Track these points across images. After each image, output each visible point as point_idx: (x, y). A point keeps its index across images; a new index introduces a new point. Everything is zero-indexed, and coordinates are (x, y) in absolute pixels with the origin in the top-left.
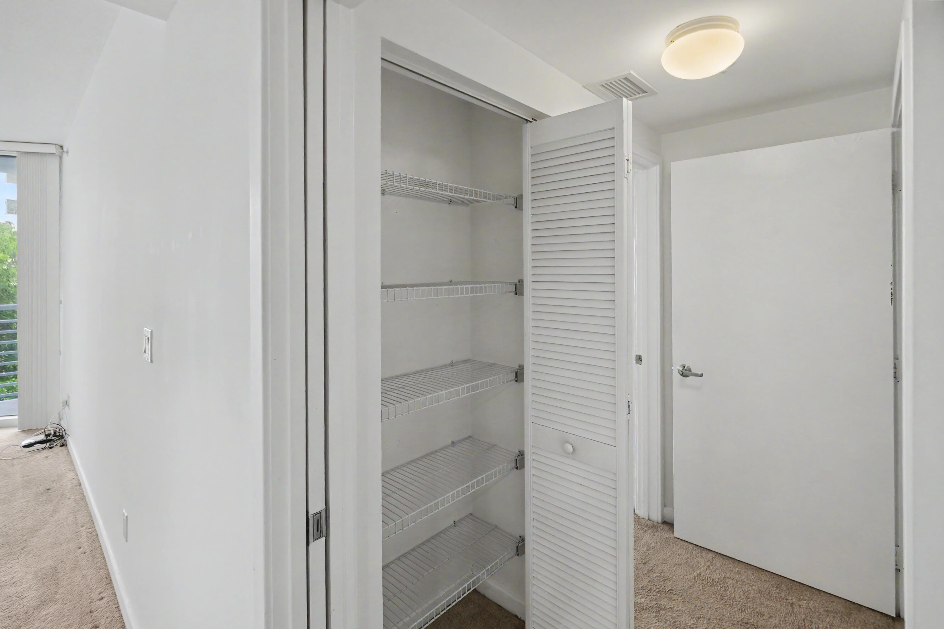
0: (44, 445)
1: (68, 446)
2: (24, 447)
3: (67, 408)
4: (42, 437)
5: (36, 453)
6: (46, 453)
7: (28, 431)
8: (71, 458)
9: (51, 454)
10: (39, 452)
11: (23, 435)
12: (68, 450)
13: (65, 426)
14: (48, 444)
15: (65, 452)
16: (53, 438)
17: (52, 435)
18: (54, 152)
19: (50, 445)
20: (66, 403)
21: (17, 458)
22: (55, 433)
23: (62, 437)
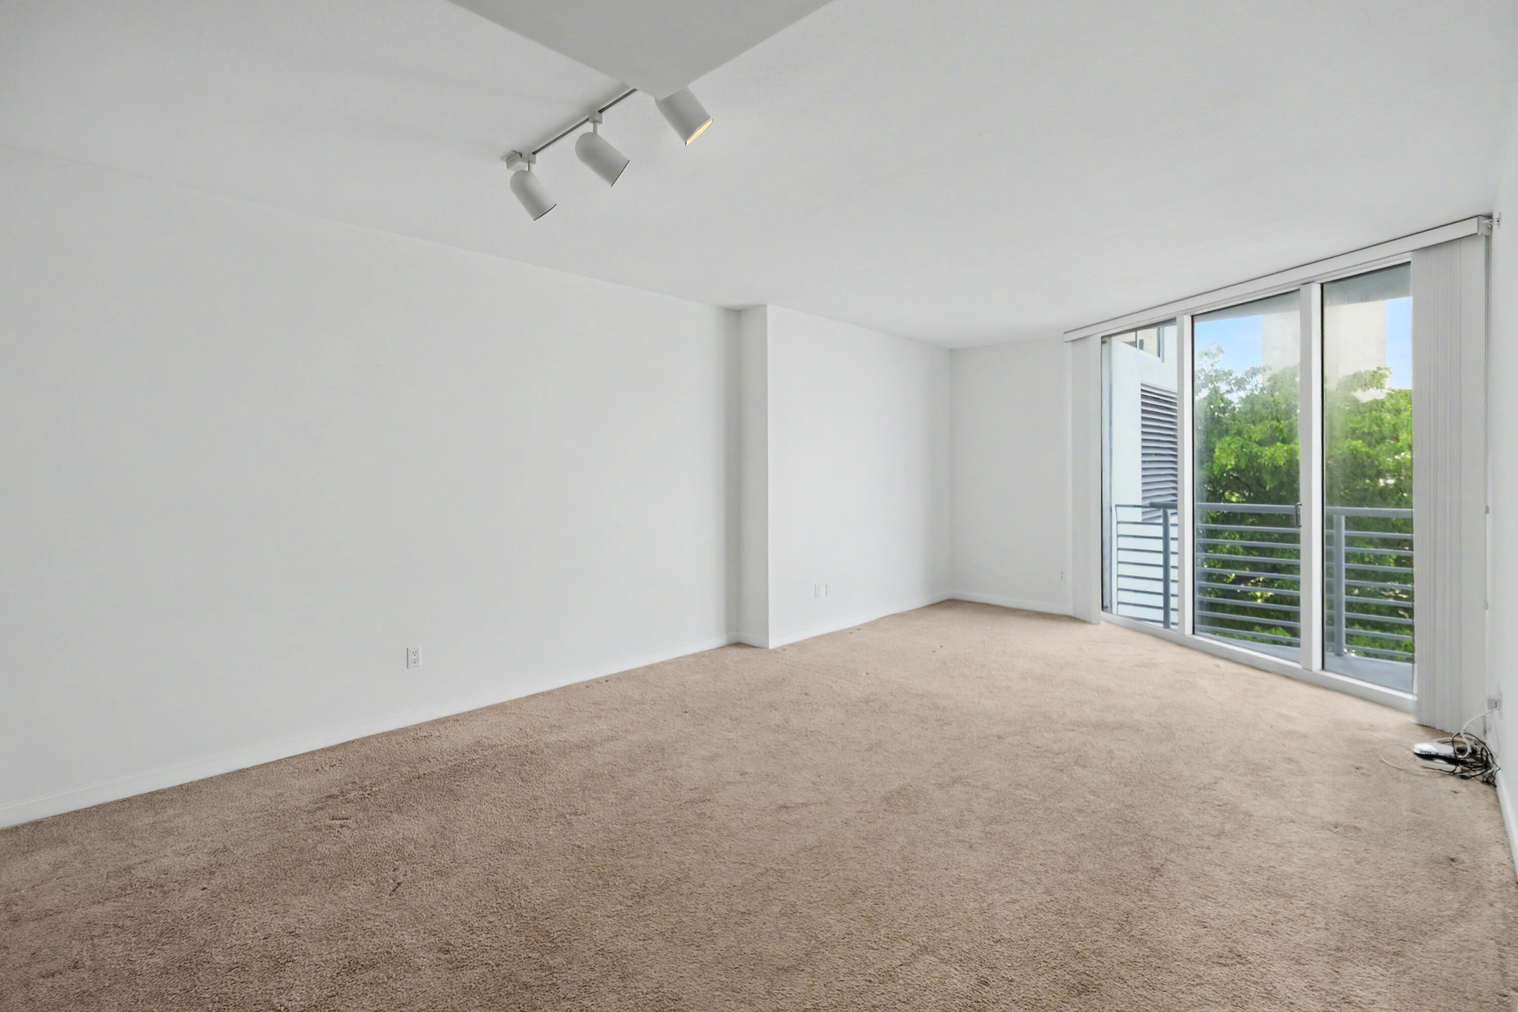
0: (1451, 767)
1: (1498, 788)
2: (1420, 755)
3: (1496, 712)
4: (1448, 750)
5: (1439, 775)
6: (1454, 783)
7: (1430, 730)
8: (1502, 815)
9: (1463, 789)
10: (1444, 776)
11: (1420, 732)
12: (1497, 796)
13: (1492, 746)
14: (1459, 769)
15: (1492, 798)
16: (1468, 760)
17: (1467, 754)
18: (1475, 231)
19: (1463, 771)
20: (1494, 704)
21: (1406, 771)
22: (1474, 751)
23: (1486, 765)
